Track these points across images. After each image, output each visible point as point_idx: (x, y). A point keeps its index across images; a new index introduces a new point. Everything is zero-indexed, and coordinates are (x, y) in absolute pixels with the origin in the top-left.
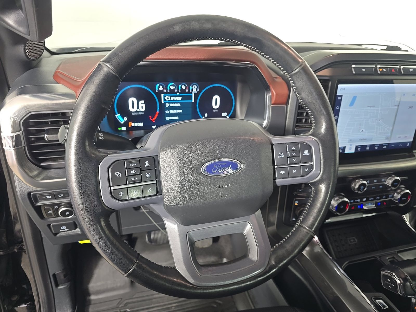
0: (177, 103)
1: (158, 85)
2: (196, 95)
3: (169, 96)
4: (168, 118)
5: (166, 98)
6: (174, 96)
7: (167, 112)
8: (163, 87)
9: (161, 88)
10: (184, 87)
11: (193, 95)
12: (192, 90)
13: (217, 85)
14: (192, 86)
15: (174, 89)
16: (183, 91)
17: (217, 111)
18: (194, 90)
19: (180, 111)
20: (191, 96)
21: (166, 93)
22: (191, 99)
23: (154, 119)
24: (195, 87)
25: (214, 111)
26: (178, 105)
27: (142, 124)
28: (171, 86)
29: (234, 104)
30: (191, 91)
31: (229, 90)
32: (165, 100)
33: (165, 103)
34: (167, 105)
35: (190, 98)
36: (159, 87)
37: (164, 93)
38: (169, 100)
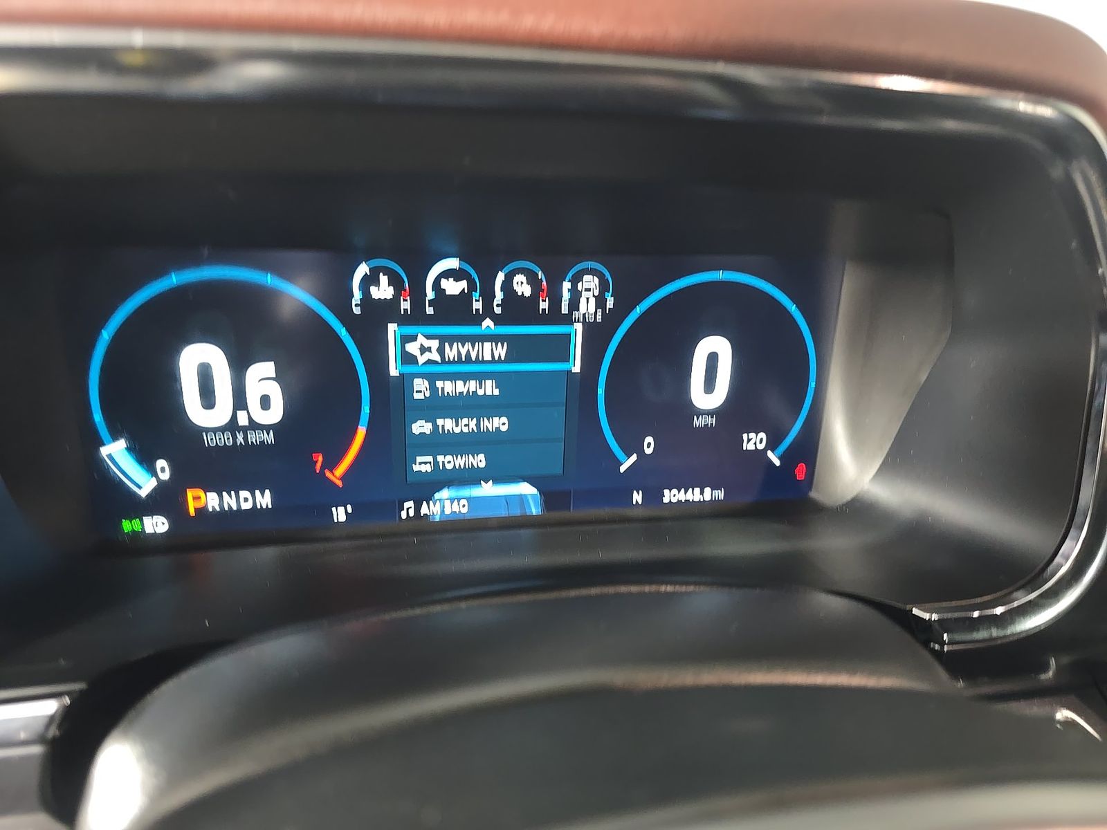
0: (480, 377)
1: (365, 269)
2: (596, 335)
3: (428, 337)
4: (422, 465)
5: (412, 348)
6: (463, 339)
7: (421, 427)
8: (395, 281)
9: (383, 291)
10: (522, 287)
11: (579, 327)
12: (574, 305)
13: (721, 275)
14: (576, 279)
15: (465, 298)
16: (517, 309)
17: (711, 421)
18: (588, 306)
19: (500, 423)
20: (566, 338)
21: (417, 317)
22: (565, 357)
23: (341, 470)
24: (590, 283)
25: (697, 422)
26: (490, 388)
28: (447, 274)
29: (812, 384)
30: (565, 310)
31: (793, 309)
32: (408, 359)
33: (404, 382)
34: (421, 388)
35: (559, 347)
36: (370, 280)
37: (404, 320)
38: (430, 362)
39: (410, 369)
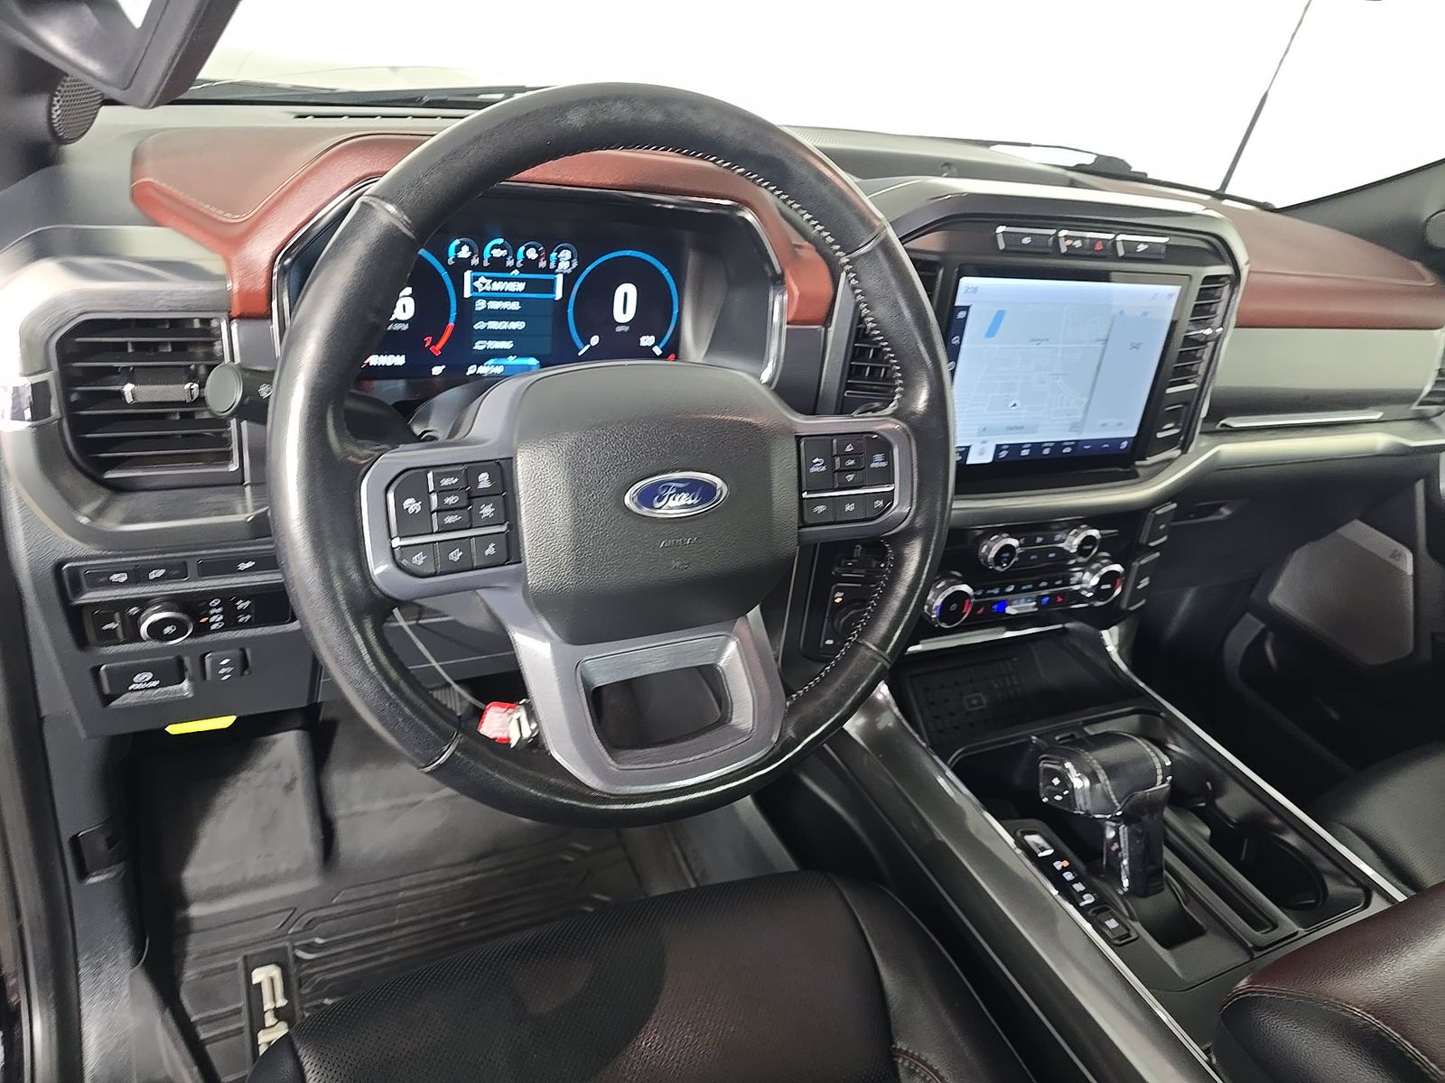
0: (512, 300)
1: (457, 242)
2: (569, 280)
3: (487, 278)
4: (479, 346)
5: (477, 284)
6: (504, 280)
7: (480, 325)
8: (471, 249)
9: (465, 253)
10: (532, 254)
11: (560, 279)
12: (557, 265)
13: (628, 253)
14: (558, 252)
15: (504, 259)
16: (529, 266)
17: (626, 328)
18: (564, 265)
19: (519, 325)
20: (553, 282)
21: (479, 268)
22: (552, 291)
23: (439, 346)
24: (566, 254)
25: (619, 329)
26: (515, 306)
27: (400, 360)
28: (496, 247)
29: (676, 312)
30: (552, 266)
31: (664, 271)
32: (475, 289)
33: (473, 300)
34: (480, 305)
35: (550, 286)
36: (458, 249)
37: (474, 269)
38: (485, 291)
39: (476, 294)
